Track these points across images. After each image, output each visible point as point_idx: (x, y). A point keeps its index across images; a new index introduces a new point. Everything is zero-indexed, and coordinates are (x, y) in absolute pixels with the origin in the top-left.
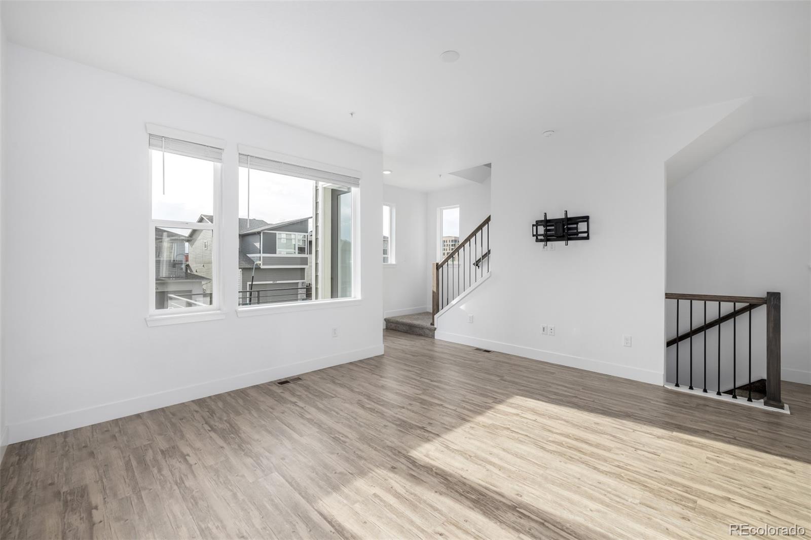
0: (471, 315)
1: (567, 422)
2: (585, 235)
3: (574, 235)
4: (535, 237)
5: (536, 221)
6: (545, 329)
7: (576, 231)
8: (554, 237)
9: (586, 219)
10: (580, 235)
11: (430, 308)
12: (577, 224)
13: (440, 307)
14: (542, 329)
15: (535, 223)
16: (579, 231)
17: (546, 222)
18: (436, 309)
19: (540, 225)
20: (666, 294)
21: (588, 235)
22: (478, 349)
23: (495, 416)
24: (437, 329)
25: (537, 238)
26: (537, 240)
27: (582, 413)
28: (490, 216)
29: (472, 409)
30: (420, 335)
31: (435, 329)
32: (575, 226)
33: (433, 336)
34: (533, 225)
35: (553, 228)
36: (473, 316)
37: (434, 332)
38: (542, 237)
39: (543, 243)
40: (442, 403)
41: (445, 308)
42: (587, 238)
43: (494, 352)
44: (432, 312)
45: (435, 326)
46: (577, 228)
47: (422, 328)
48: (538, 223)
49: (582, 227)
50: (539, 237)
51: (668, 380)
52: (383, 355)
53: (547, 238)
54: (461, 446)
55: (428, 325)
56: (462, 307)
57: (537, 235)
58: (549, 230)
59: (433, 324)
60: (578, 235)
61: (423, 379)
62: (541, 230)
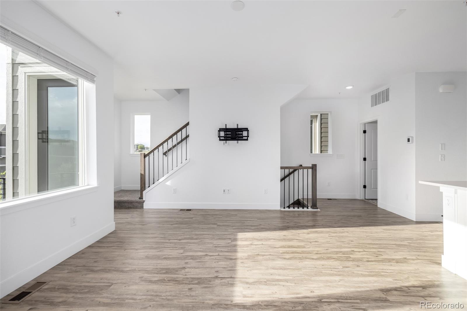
0: (175, 188)
1: (274, 239)
2: (246, 138)
3: (241, 138)
4: (219, 138)
5: (220, 129)
6: (225, 191)
7: (242, 136)
8: (230, 138)
9: (247, 130)
10: (244, 138)
11: (138, 187)
12: (243, 132)
13: (147, 185)
14: (223, 191)
15: (219, 130)
16: (243, 136)
17: (226, 130)
18: (143, 187)
19: (221, 131)
20: (281, 167)
21: (247, 138)
22: (181, 210)
23: (243, 249)
24: (145, 201)
25: (220, 138)
26: (220, 140)
27: (273, 233)
28: (189, 122)
29: (227, 250)
30: (129, 208)
31: (144, 201)
32: (242, 133)
33: (142, 207)
34: (218, 131)
35: (230, 133)
36: (176, 189)
37: (143, 205)
38: (223, 138)
39: (225, 141)
40: (206, 254)
41: (152, 186)
42: (247, 140)
43: (193, 209)
44: (140, 189)
45: (144, 199)
46: (242, 134)
47: (131, 202)
48: (220, 130)
49: (245, 133)
50: (221, 138)
51: (281, 207)
52: (115, 231)
53: (226, 139)
54: (253, 278)
55: (137, 199)
56: (168, 183)
57: (219, 137)
58: (227, 134)
59: (141, 198)
60: (243, 138)
61: (171, 241)
62: (222, 134)
